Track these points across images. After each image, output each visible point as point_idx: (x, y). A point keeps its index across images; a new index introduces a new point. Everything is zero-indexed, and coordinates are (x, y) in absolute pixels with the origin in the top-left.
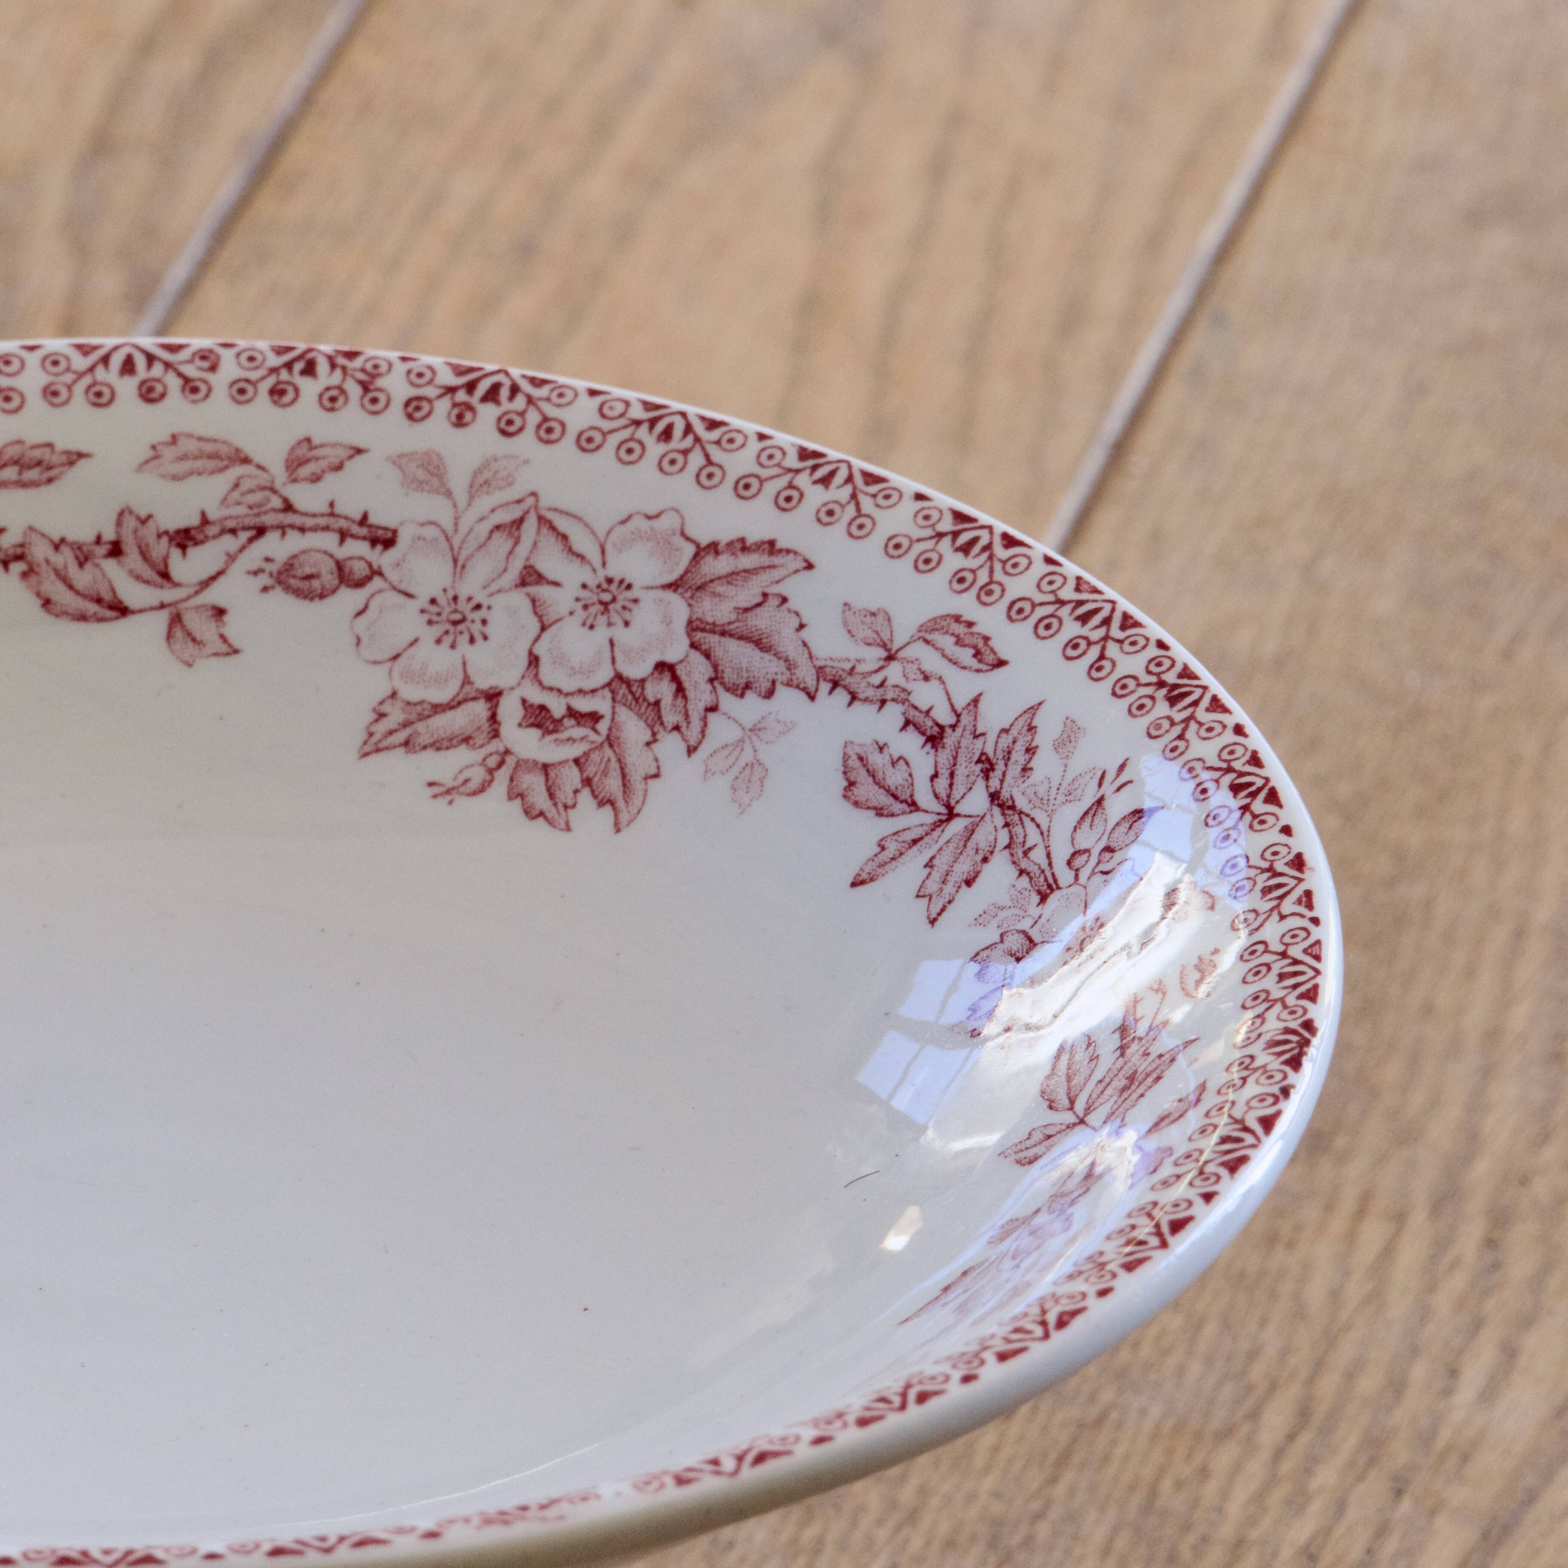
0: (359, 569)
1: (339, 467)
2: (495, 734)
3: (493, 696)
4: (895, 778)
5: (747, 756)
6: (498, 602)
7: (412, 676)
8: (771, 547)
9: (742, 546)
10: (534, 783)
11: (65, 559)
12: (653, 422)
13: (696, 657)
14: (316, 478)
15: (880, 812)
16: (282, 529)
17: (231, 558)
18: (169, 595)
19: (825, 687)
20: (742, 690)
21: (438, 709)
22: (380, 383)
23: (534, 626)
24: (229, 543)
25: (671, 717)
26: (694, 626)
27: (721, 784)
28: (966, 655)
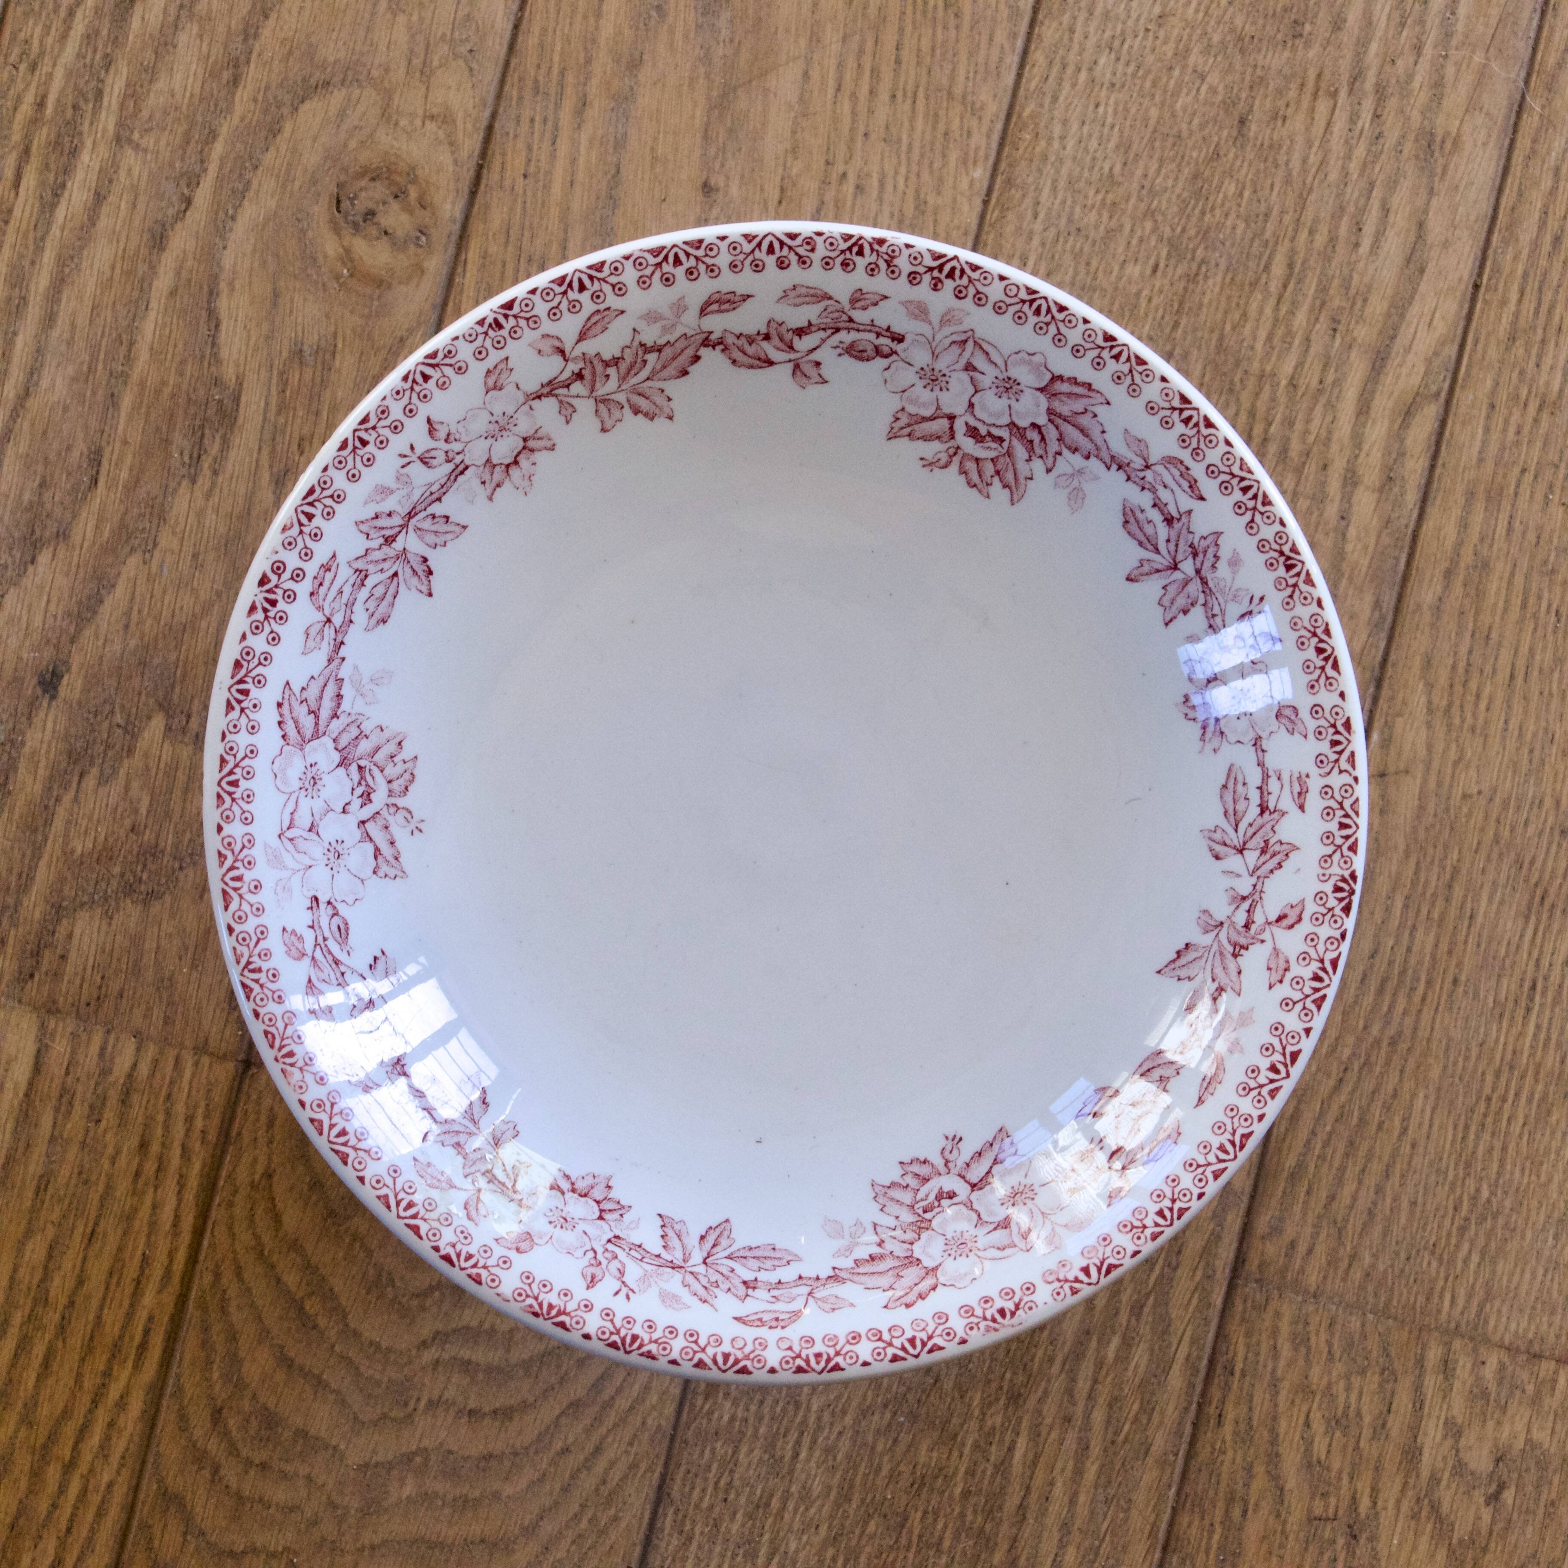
0: (886, 350)
1: (876, 304)
2: (952, 437)
3: (952, 418)
4: (1149, 530)
5: (1075, 483)
6: (955, 375)
7: (912, 402)
8: (1089, 386)
9: (1074, 381)
10: (971, 466)
11: (743, 342)
12: (1032, 302)
13: (1051, 427)
14: (865, 308)
15: (1140, 544)
16: (847, 329)
17: (823, 341)
18: (792, 356)
19: (1114, 467)
20: (1075, 450)
21: (925, 419)
22: (896, 262)
23: (971, 390)
24: (822, 334)
25: (1039, 451)
26: (1050, 412)
27: (1063, 495)
28: (1185, 485)
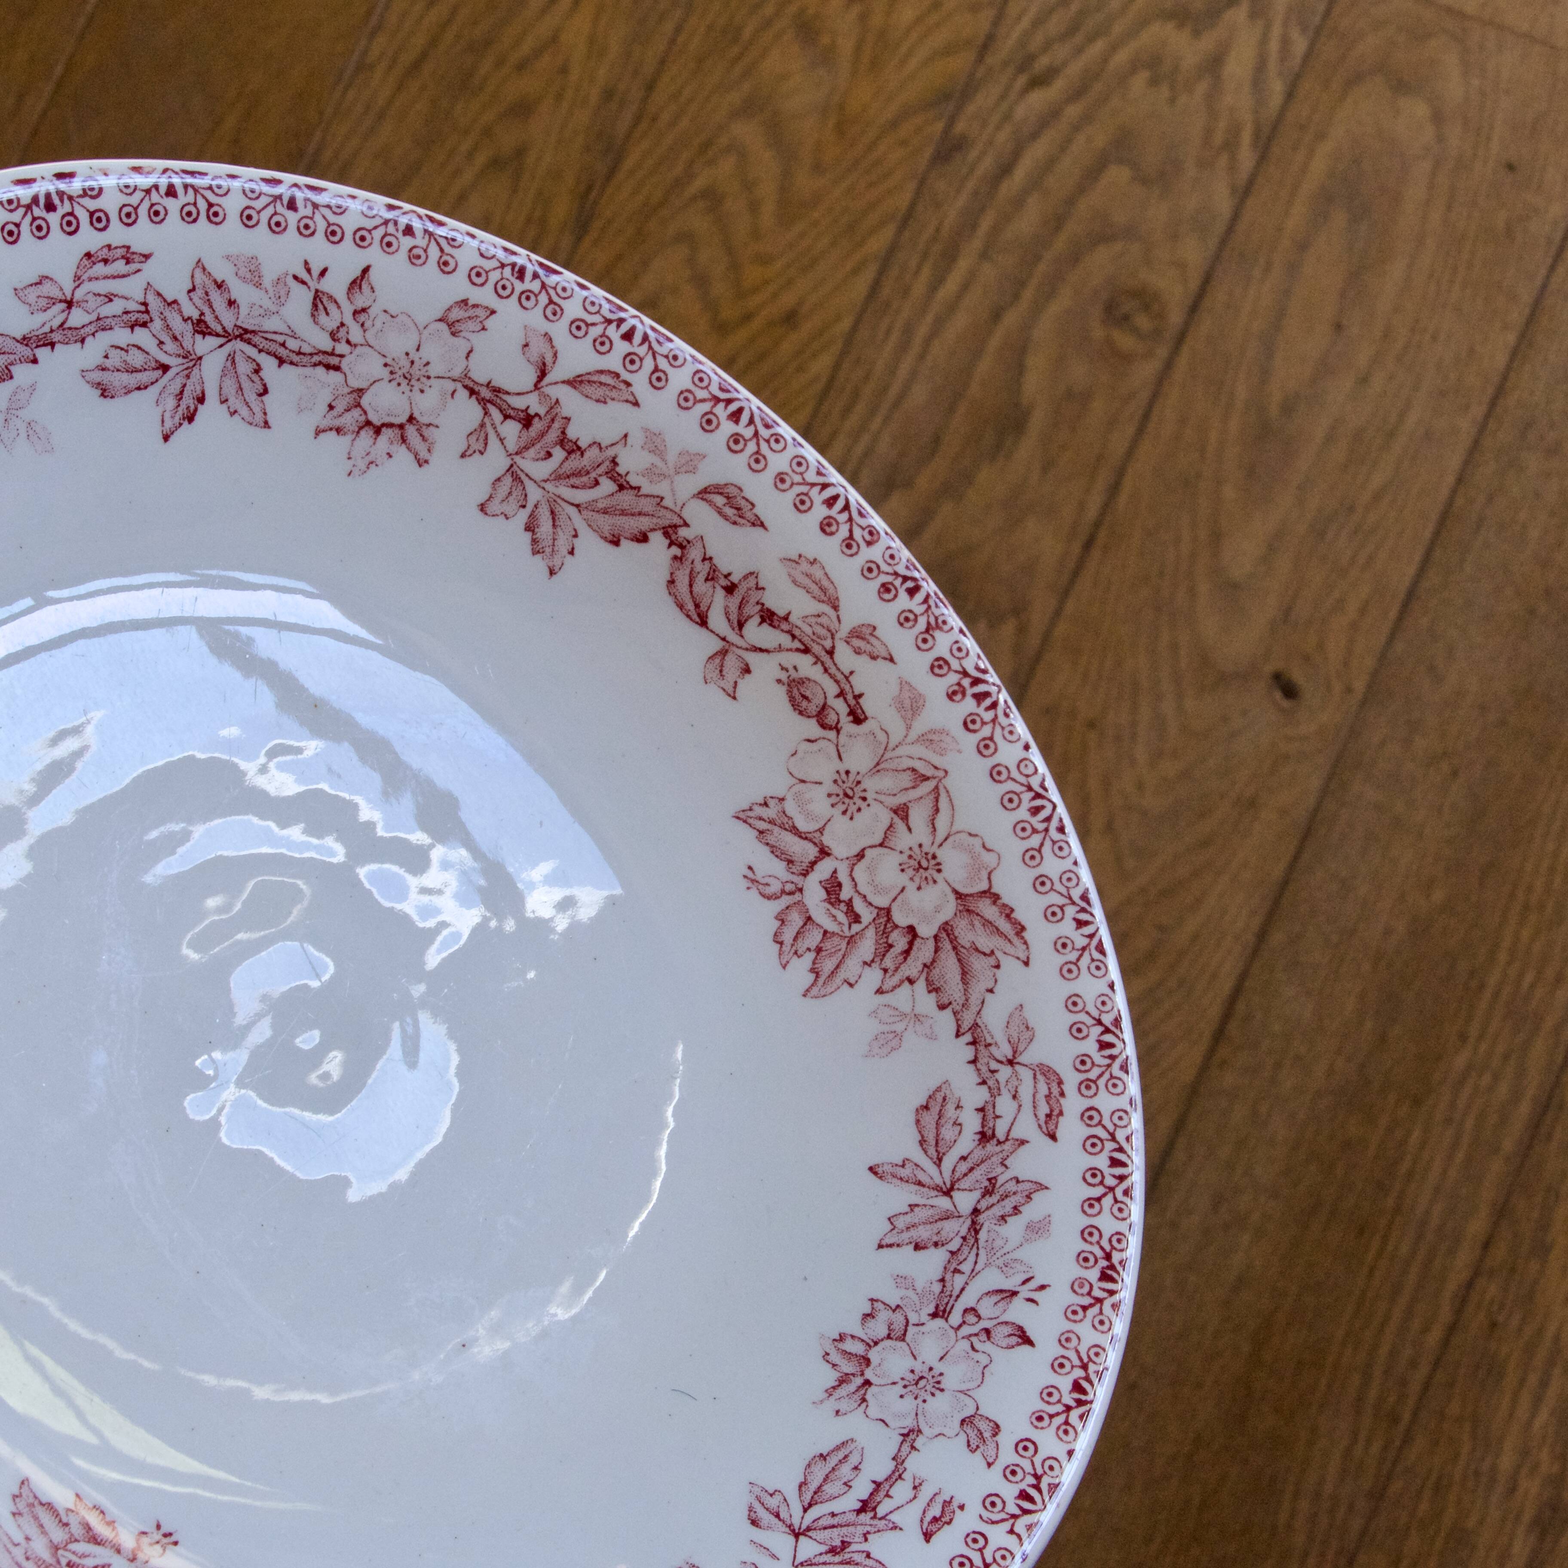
0: (831, 719)
1: (874, 658)
2: (805, 874)
3: (824, 852)
4: (948, 1133)
5: (899, 1027)
6: (876, 807)
7: (798, 798)
8: (1020, 929)
9: (1008, 913)
10: (796, 920)
11: (703, 569)
12: (1038, 797)
13: (931, 944)
14: (858, 652)
15: (922, 1142)
16: (818, 660)
17: (780, 649)
18: (733, 637)
19: (968, 1038)
20: (933, 989)
21: (794, 830)
22: (938, 633)
23: (878, 839)
24: (785, 640)
25: (888, 962)
26: (946, 928)
27: (873, 1027)
28: (1044, 1109)
